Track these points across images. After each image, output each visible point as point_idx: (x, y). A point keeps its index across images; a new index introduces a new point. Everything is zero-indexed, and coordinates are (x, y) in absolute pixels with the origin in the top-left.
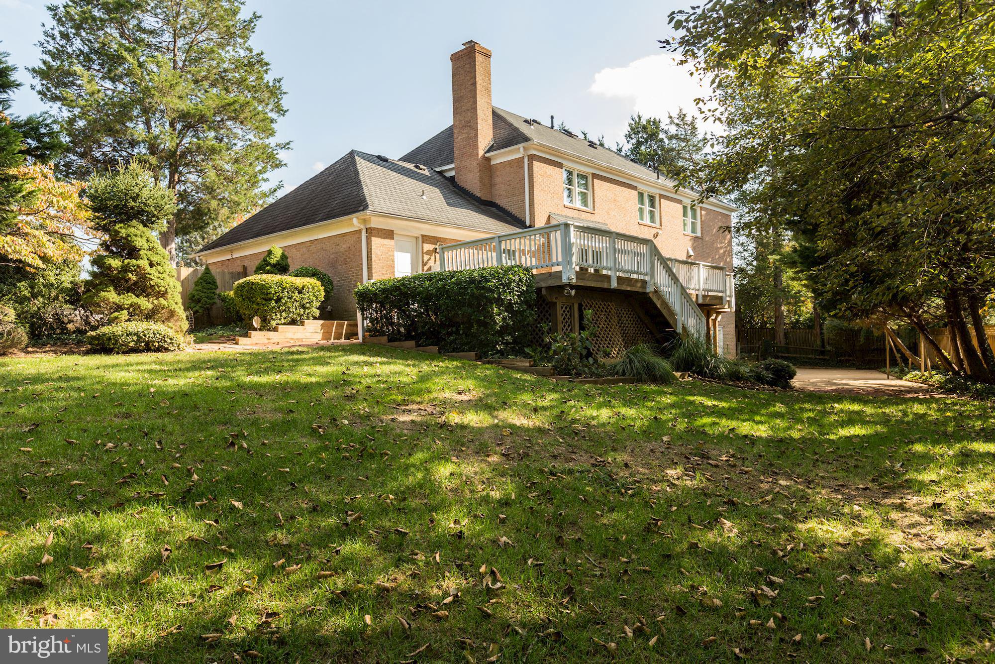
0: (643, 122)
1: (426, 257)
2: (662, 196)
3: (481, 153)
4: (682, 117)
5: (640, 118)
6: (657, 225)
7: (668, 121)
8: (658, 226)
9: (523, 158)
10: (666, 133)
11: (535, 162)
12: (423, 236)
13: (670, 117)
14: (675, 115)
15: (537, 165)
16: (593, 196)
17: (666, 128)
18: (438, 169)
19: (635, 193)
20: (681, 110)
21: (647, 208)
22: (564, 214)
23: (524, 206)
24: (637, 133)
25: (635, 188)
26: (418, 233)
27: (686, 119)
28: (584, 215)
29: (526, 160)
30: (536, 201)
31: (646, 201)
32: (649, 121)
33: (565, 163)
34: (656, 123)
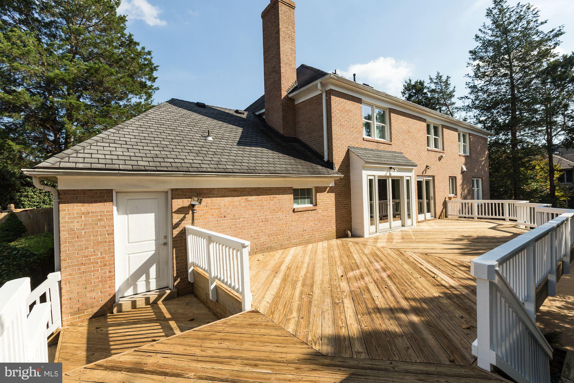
0: (413, 83)
1: (176, 218)
2: (443, 126)
3: (284, 94)
4: (439, 77)
5: (410, 81)
6: (440, 149)
7: (429, 81)
8: (442, 151)
9: (321, 94)
10: (428, 88)
11: (333, 97)
12: (172, 190)
13: (431, 79)
14: (434, 76)
15: (334, 99)
16: (390, 128)
17: (428, 86)
18: (257, 113)
19: (424, 125)
20: (438, 73)
21: (432, 137)
22: (363, 147)
23: (323, 141)
24: (409, 90)
25: (424, 120)
26: (168, 187)
27: (442, 79)
28: (382, 147)
29: (324, 96)
30: (334, 136)
31: (432, 131)
32: (417, 82)
33: (364, 99)
34: (421, 83)
